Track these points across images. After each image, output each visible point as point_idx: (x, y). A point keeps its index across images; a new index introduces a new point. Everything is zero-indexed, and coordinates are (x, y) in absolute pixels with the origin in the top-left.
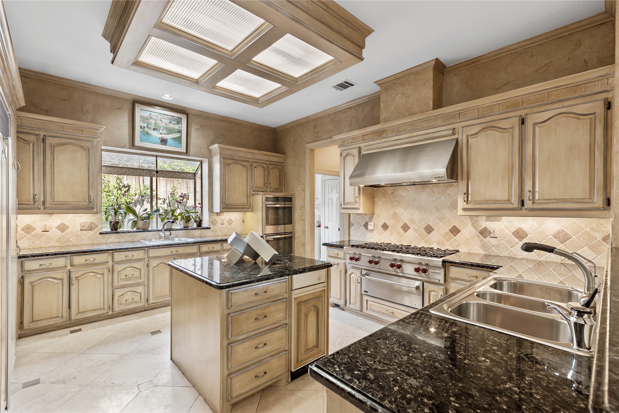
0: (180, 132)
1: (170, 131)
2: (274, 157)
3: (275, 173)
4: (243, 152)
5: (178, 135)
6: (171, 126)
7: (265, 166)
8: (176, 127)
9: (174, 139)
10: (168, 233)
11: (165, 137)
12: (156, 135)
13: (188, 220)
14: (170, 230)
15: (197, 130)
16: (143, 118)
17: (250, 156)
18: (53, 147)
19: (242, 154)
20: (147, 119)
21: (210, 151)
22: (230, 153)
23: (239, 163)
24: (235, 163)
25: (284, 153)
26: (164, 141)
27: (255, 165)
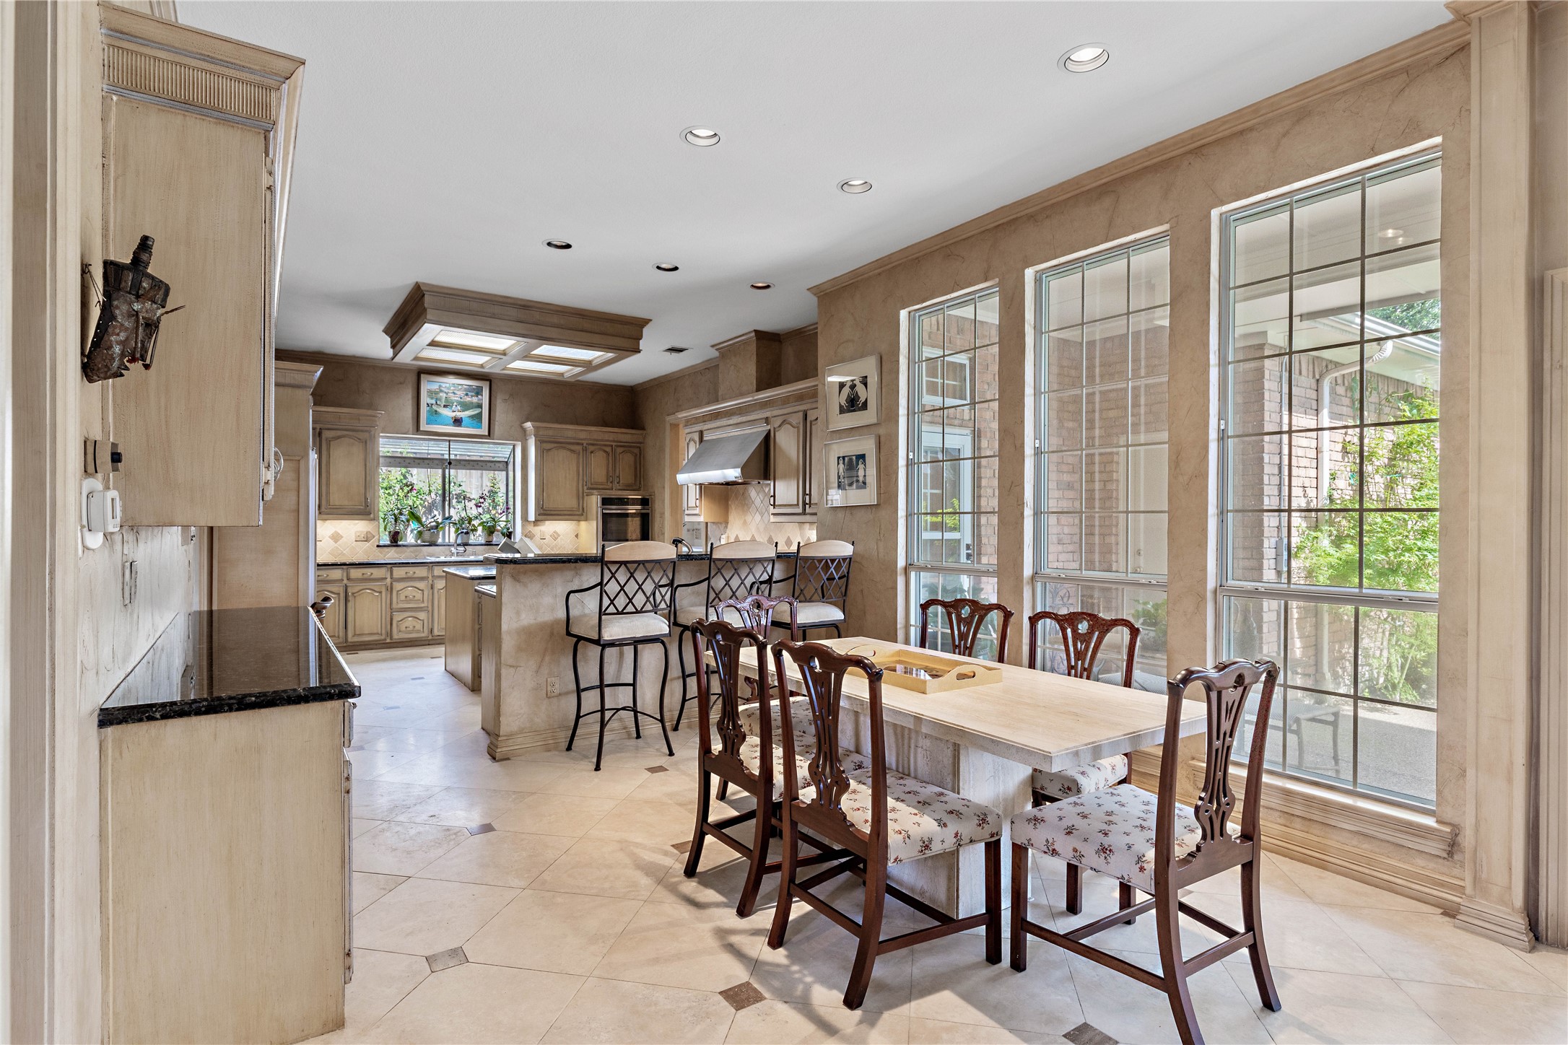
0: (480, 406)
1: (466, 407)
2: (626, 435)
3: (627, 460)
4: (571, 431)
5: (477, 411)
6: (468, 399)
7: (608, 449)
8: (475, 400)
9: (472, 417)
10: (461, 549)
11: (459, 415)
12: (448, 413)
13: (491, 531)
14: (465, 544)
15: (505, 400)
16: (431, 393)
17: (583, 435)
18: (329, 441)
19: (570, 434)
20: (436, 393)
21: (524, 430)
22: (550, 433)
23: (564, 448)
24: (557, 448)
25: (643, 428)
26: (457, 422)
27: (592, 448)
